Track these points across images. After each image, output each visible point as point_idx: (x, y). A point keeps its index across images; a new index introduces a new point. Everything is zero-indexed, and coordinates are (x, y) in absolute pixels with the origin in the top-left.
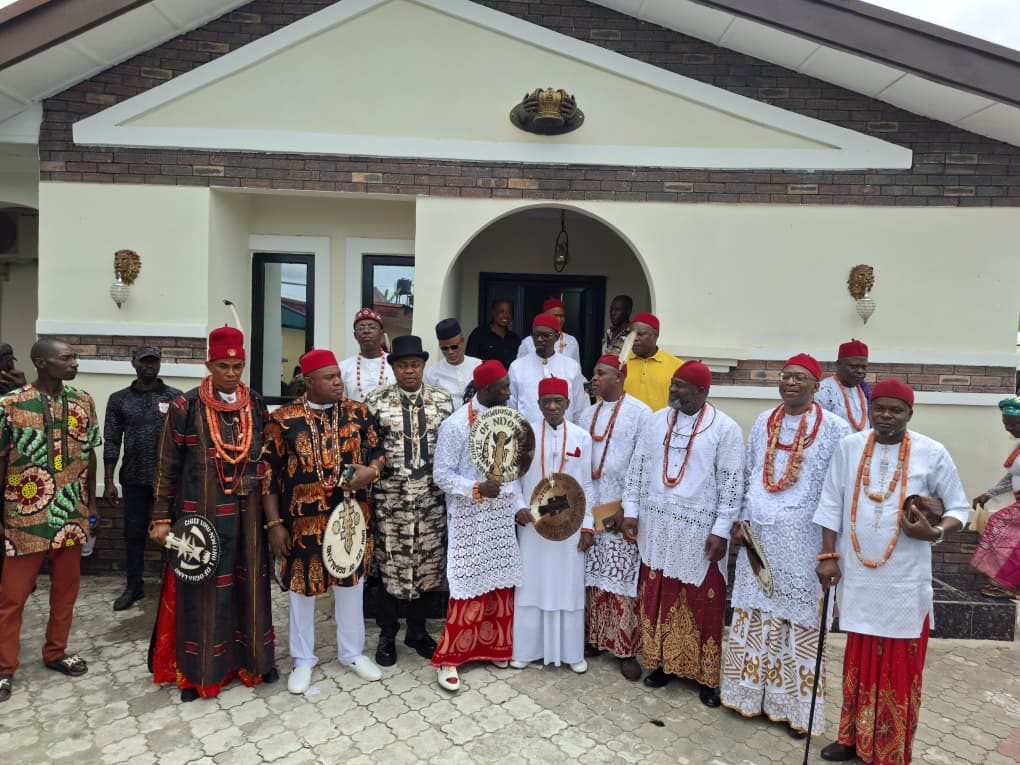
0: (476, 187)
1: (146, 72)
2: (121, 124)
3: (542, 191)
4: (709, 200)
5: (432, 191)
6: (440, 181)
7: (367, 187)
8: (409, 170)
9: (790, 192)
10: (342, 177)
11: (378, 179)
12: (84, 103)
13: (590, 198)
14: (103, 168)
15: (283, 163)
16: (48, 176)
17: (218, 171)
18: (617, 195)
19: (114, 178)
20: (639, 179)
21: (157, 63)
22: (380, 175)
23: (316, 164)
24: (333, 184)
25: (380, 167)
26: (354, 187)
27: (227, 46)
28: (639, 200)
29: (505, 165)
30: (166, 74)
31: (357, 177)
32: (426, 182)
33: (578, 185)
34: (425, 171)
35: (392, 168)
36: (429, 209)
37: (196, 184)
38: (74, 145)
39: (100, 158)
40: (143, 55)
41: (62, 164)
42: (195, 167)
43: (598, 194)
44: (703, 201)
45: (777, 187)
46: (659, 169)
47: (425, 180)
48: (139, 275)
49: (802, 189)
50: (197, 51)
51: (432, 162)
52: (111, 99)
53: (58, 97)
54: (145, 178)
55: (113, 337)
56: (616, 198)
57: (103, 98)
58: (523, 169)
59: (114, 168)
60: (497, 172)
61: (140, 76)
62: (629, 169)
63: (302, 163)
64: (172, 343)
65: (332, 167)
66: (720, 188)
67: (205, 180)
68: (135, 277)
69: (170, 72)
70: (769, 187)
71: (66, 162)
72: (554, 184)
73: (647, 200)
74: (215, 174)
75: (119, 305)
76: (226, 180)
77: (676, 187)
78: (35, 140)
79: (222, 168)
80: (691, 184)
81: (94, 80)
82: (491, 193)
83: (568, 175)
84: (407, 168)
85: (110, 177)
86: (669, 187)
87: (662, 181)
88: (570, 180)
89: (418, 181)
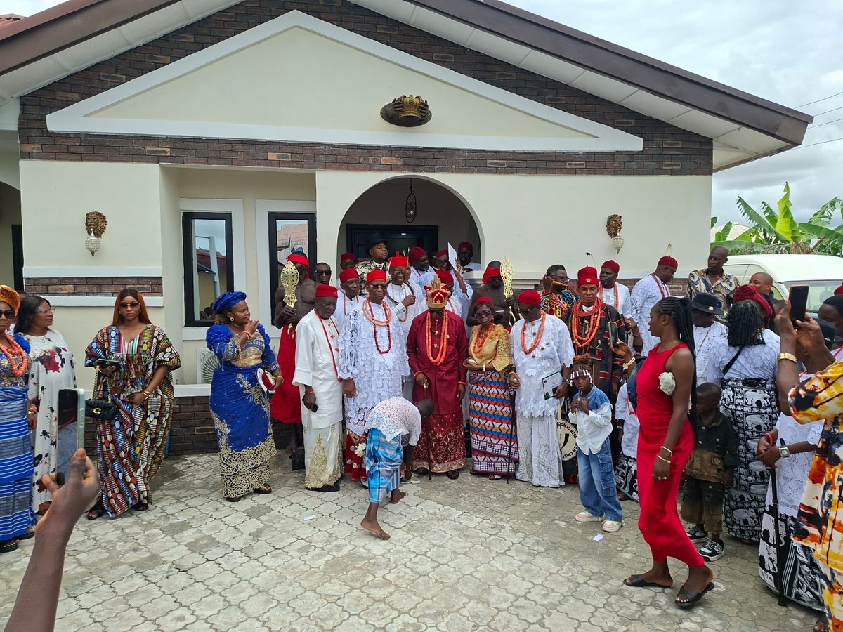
0: (359, 163)
1: (104, 76)
2: (86, 116)
3: (406, 166)
4: (517, 172)
5: (327, 166)
6: (333, 159)
7: (279, 164)
8: (310, 151)
9: (568, 166)
10: (260, 156)
11: (287, 157)
12: (55, 99)
13: (438, 171)
14: (72, 149)
15: (215, 146)
16: (27, 155)
17: (165, 152)
18: (457, 169)
19: (81, 157)
20: (470, 158)
21: (113, 70)
22: (289, 155)
23: (240, 147)
24: (254, 161)
25: (288, 149)
26: (270, 163)
27: (168, 59)
28: (471, 172)
29: (379, 148)
30: (121, 79)
31: (272, 156)
32: (323, 160)
33: (430, 162)
34: (322, 152)
35: (298, 149)
36: (324, 178)
37: (147, 162)
38: (48, 131)
39: (70, 142)
40: (102, 63)
41: (40, 146)
42: (147, 149)
43: (444, 169)
44: (513, 173)
45: (559, 163)
46: (483, 151)
47: (322, 158)
48: (105, 230)
49: (575, 164)
50: (145, 62)
51: (327, 145)
52: (77, 96)
53: (32, 94)
54: (107, 157)
55: (87, 278)
56: (455, 171)
57: (70, 96)
58: (392, 151)
59: (82, 150)
60: (373, 153)
61: (100, 80)
62: (464, 151)
63: (230, 146)
64: (134, 281)
65: (253, 149)
66: (523, 164)
67: (157, 159)
68: (103, 232)
69: (124, 77)
70: (555, 163)
71: (42, 145)
72: (413, 161)
73: (476, 172)
74: (163, 154)
75: (93, 253)
76: (171, 159)
77: (495, 164)
78: (14, 127)
79: (168, 150)
80: (505, 161)
81: (62, 81)
82: (369, 167)
83: (422, 155)
84: (308, 150)
85: (79, 157)
86: (491, 164)
87: (486, 159)
88: (424, 159)
89: (317, 159)
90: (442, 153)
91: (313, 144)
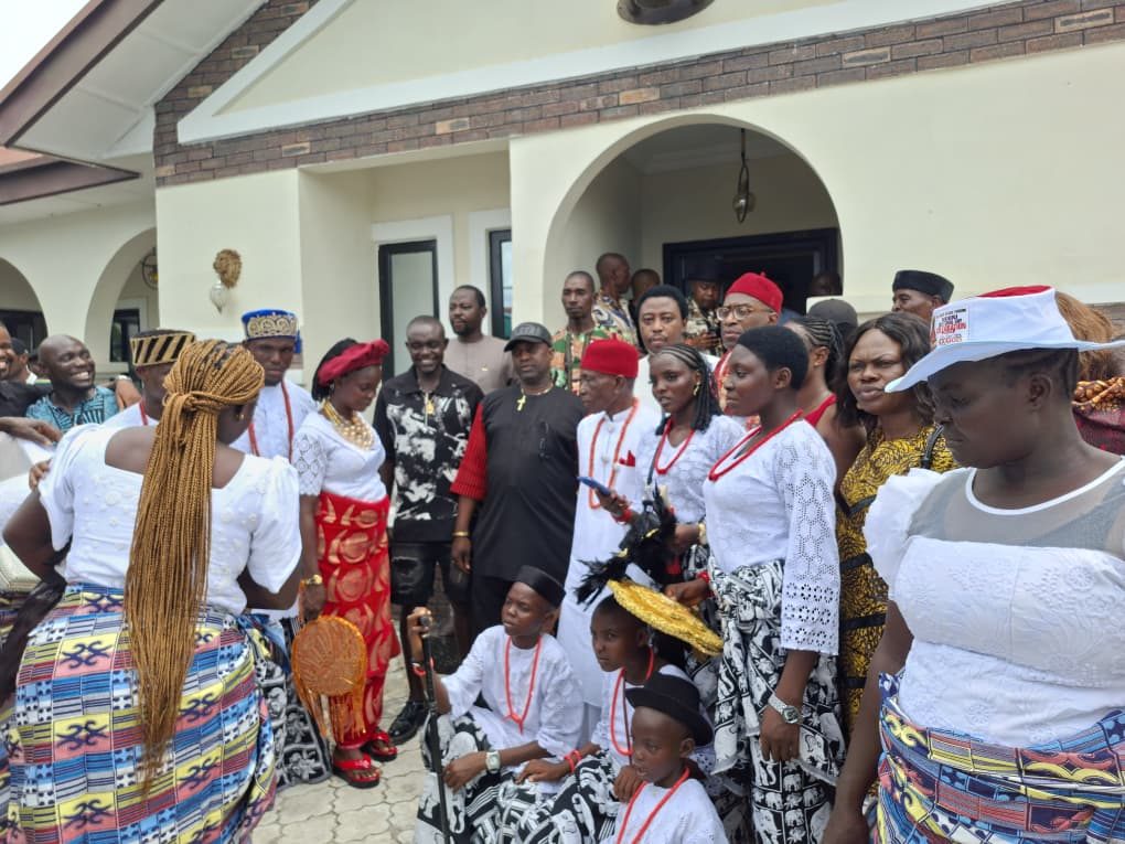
0: (579, 112)
1: (238, 53)
2: (219, 113)
3: (669, 101)
4: (916, 69)
5: (526, 128)
6: (534, 113)
7: (453, 138)
8: (498, 107)
9: (1060, 28)
10: (425, 130)
11: (464, 124)
12: (186, 99)
13: (733, 98)
14: (205, 165)
15: (365, 127)
16: (162, 182)
17: (303, 148)
18: (772, 87)
19: (214, 174)
20: (803, 57)
21: (245, 40)
22: (467, 119)
23: (397, 121)
24: (416, 142)
25: (466, 110)
26: (437, 139)
27: (306, 4)
28: (804, 87)
29: (615, 76)
30: (253, 51)
31: (442, 128)
32: (519, 118)
33: (714, 83)
34: (517, 104)
35: (479, 107)
36: (523, 152)
37: (284, 167)
38: (180, 145)
39: (203, 154)
40: (233, 35)
41: (172, 167)
42: (285, 148)
43: (747, 90)
44: (907, 71)
45: (1035, 27)
46: (834, 37)
47: (517, 115)
48: (240, 275)
49: (1083, 20)
50: (280, 18)
51: (525, 91)
52: (206, 89)
53: (166, 99)
54: (241, 168)
56: (770, 91)
57: (202, 89)
58: (638, 76)
59: (213, 163)
60: (605, 87)
61: (231, 59)
62: (787, 45)
63: (384, 121)
65: (413, 120)
66: (934, 47)
67: (294, 162)
68: (236, 278)
69: (257, 47)
70: (1022, 29)
71: (176, 164)
72: (680, 89)
73: (817, 85)
74: (302, 153)
75: (220, 309)
76: (313, 157)
77: (863, 58)
78: (149, 147)
79: (307, 145)
80: (887, 49)
81: (194, 73)
82: (597, 116)
83: (698, 71)
84: (496, 105)
85: (210, 174)
86: (851, 60)
87: (840, 54)
88: (702, 79)
89: (509, 119)
90: (742, 60)
91: (503, 94)
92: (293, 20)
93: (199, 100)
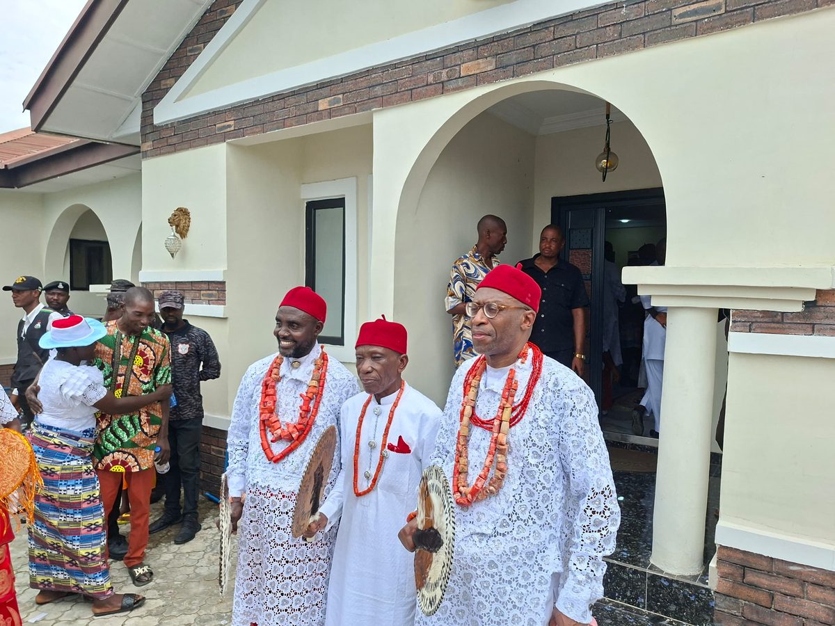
0: (427, 85)
1: (190, 51)
2: (178, 100)
3: (503, 70)
4: (754, 18)
5: (385, 102)
6: (392, 88)
7: (330, 113)
8: (364, 84)
10: (311, 108)
11: (338, 101)
12: (159, 90)
13: (560, 64)
14: (169, 141)
15: (270, 106)
16: (146, 155)
17: (229, 126)
18: (600, 50)
19: (175, 149)
20: (632, 17)
21: (195, 40)
22: (341, 96)
23: (292, 100)
24: (305, 117)
25: (340, 88)
26: (319, 115)
28: (631, 48)
29: (458, 49)
30: (201, 48)
31: (323, 105)
32: (379, 93)
33: (545, 50)
34: (379, 80)
35: (350, 85)
37: (217, 142)
38: (155, 126)
39: (169, 133)
40: (188, 36)
41: (151, 143)
42: (217, 126)
43: (574, 55)
44: (744, 22)
47: (378, 90)
48: (190, 228)
50: (217, 20)
51: (385, 68)
52: (172, 80)
53: (148, 90)
54: (191, 143)
55: (176, 282)
56: (598, 55)
57: (168, 82)
58: (476, 47)
59: (175, 140)
60: (450, 60)
61: (186, 56)
62: (616, 5)
63: (282, 102)
64: (205, 286)
65: (304, 99)
67: (223, 137)
68: (187, 230)
69: (202, 45)
71: (154, 141)
72: (514, 57)
73: (645, 45)
74: (229, 130)
75: (172, 255)
76: (237, 133)
77: (695, 12)
78: (138, 128)
79: (232, 123)
81: (165, 68)
82: (442, 88)
83: (531, 39)
84: (363, 83)
85: (172, 148)
86: (681, 16)
87: (670, 10)
88: (534, 46)
89: (372, 94)
90: (571, 24)
91: (369, 72)
92: (225, 20)
93: (167, 90)
